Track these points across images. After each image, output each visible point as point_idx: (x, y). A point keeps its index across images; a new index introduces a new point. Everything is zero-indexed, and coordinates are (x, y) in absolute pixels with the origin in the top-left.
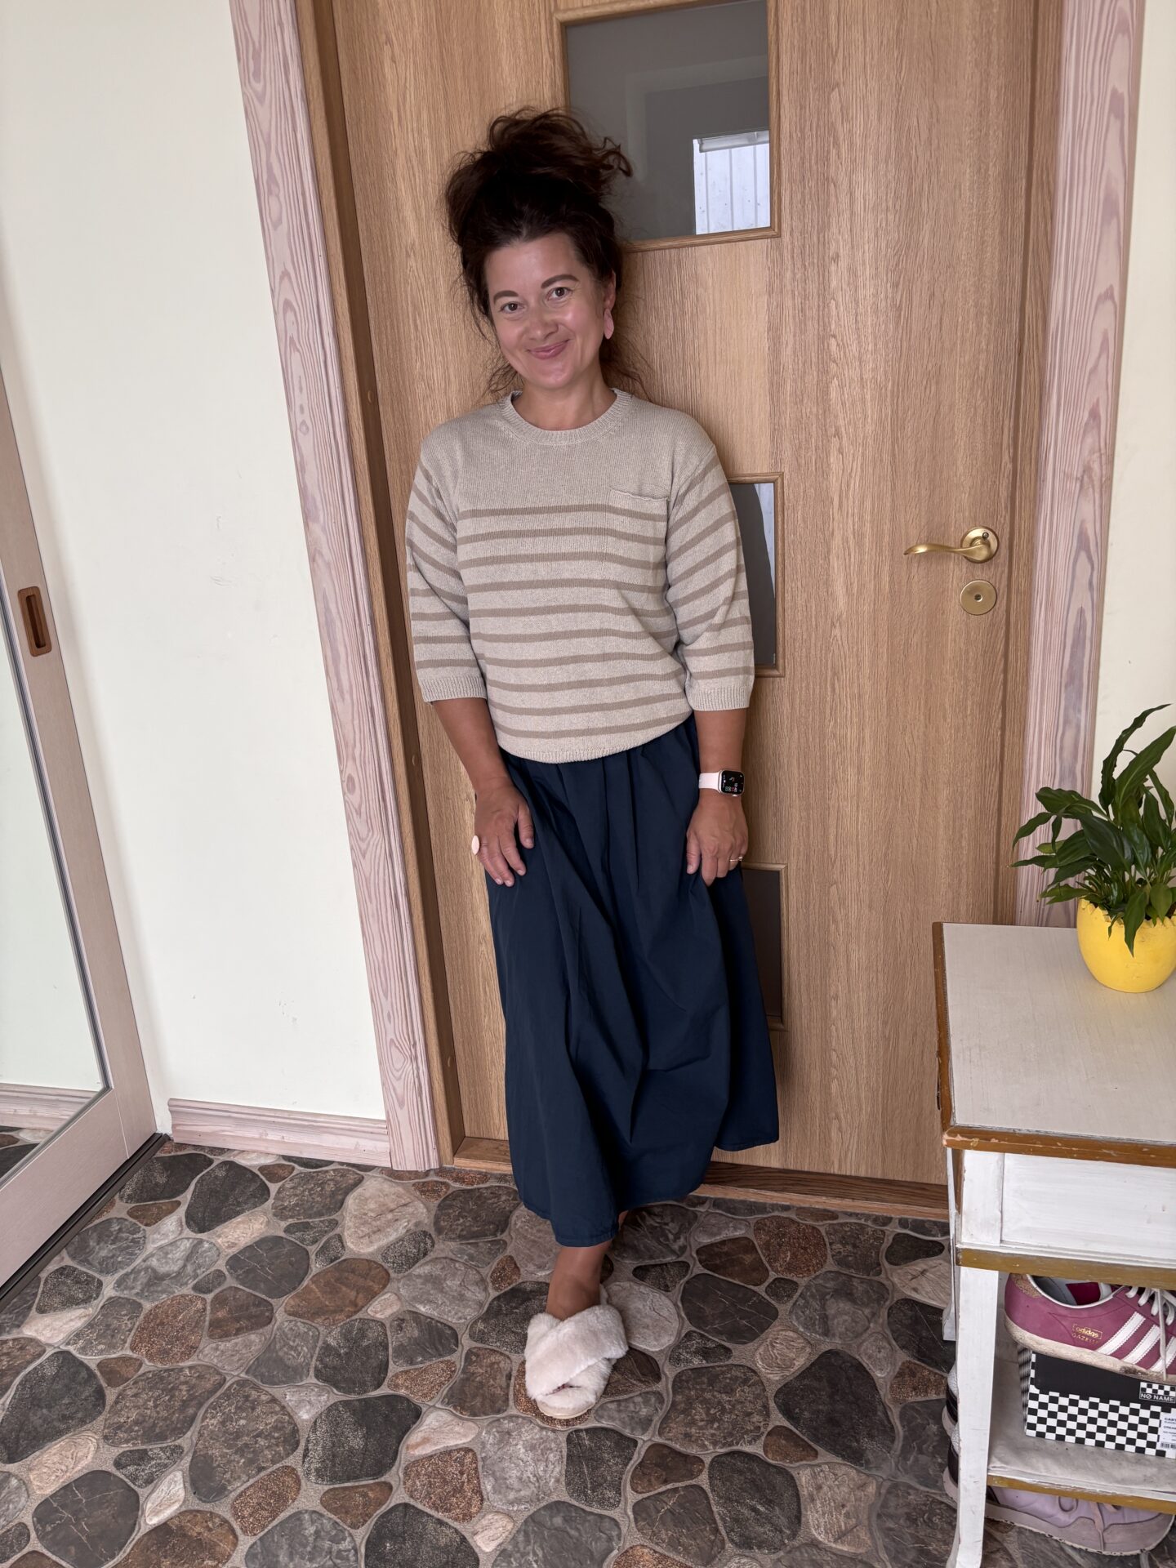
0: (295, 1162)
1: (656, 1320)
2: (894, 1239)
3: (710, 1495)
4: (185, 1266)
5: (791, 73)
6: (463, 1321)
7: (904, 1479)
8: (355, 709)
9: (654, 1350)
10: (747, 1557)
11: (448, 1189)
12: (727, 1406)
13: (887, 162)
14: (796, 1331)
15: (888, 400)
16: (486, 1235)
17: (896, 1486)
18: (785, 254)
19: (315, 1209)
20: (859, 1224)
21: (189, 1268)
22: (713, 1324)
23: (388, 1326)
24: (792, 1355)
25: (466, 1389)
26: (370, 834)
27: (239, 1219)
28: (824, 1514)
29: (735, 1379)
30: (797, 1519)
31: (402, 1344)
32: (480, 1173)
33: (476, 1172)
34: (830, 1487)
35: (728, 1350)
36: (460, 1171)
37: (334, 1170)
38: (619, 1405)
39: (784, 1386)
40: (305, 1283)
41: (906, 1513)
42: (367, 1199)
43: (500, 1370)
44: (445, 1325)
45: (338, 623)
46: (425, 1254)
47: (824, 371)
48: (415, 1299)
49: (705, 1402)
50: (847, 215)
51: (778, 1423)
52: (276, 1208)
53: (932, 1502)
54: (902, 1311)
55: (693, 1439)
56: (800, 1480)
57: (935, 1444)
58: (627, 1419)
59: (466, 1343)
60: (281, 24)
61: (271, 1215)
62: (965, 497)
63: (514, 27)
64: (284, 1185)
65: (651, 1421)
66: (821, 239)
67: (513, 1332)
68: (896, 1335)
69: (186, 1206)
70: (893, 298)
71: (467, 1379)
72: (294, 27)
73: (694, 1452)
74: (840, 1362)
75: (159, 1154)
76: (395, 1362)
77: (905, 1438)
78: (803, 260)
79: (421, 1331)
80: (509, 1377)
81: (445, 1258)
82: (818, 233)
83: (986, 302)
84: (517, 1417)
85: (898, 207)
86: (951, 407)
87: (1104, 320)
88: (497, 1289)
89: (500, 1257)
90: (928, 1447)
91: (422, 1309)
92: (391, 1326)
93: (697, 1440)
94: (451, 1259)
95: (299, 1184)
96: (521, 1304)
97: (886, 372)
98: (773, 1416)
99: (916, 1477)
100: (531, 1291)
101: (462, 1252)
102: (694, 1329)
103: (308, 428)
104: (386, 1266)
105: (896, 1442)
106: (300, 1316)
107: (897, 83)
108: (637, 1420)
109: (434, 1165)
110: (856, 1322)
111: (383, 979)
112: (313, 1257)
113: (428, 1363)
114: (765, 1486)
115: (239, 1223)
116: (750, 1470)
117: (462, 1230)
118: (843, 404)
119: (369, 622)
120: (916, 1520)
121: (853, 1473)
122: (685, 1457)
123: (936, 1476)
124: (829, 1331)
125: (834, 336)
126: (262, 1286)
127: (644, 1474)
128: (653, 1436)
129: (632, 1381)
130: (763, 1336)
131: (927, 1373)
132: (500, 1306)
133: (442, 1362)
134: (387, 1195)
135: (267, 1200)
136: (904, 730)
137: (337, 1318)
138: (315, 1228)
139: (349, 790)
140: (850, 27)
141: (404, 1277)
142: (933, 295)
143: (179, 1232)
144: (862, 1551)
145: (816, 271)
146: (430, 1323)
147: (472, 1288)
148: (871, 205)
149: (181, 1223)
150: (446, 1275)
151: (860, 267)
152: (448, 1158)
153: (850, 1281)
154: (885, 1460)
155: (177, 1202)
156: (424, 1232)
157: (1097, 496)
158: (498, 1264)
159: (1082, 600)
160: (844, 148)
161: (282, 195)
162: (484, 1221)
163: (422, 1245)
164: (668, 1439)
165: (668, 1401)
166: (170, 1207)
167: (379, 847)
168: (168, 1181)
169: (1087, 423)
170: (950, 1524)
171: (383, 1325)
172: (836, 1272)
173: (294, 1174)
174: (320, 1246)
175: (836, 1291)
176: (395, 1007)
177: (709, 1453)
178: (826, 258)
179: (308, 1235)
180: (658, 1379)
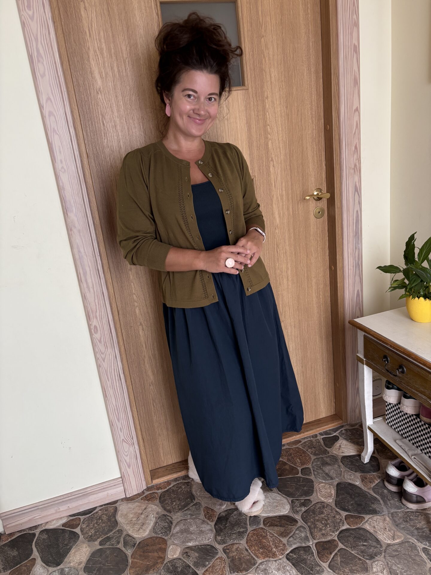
0: (78, 515)
1: (278, 502)
2: (323, 440)
3: (347, 549)
5: (248, 31)
6: (210, 540)
7: (393, 511)
8: (96, 295)
9: (286, 513)
10: (376, 561)
11: (157, 494)
12: (326, 518)
13: (281, 65)
14: (322, 483)
15: (287, 147)
16: (190, 504)
17: (392, 514)
18: (250, 96)
20: (309, 440)
22: (297, 494)
23: (182, 558)
24: (329, 491)
25: (236, 563)
26: (106, 350)
27: (73, 551)
28: (383, 534)
29: (320, 508)
30: (377, 541)
31: (195, 562)
32: (165, 482)
33: (163, 482)
34: (377, 525)
35: (309, 500)
36: (156, 485)
37: (100, 510)
38: (293, 538)
39: (336, 502)
40: (130, 561)
41: (403, 520)
42: (126, 515)
43: (241, 549)
44: (205, 545)
45: (85, 257)
46: (172, 523)
47: (267, 138)
49: (318, 520)
50: (269, 83)
51: (345, 515)
52: (87, 538)
53: (406, 513)
54: (345, 461)
55: (326, 534)
56: (367, 528)
57: (390, 495)
58: (300, 541)
59: (220, 547)
61: (87, 542)
62: (313, 179)
64: (81, 527)
65: (308, 536)
66: (262, 91)
67: (233, 533)
68: (350, 469)
69: (40, 558)
70: (286, 111)
71: (233, 560)
73: (330, 539)
74: (344, 485)
75: (2, 543)
76: (198, 570)
77: (382, 499)
78: (257, 98)
79: (198, 552)
80: (247, 550)
81: (181, 520)
82: (261, 89)
83: (314, 113)
84: (263, 562)
85: (285, 80)
86: (307, 148)
87: (356, 118)
88: (212, 521)
89: (202, 509)
90: (390, 497)
91: (190, 544)
92: (184, 558)
94: (184, 520)
95: (89, 523)
96: (227, 522)
97: (286, 137)
98: (341, 513)
99: (395, 508)
100: (226, 515)
101: (186, 515)
102: (292, 499)
103: (65, 170)
104: (160, 536)
105: (381, 501)
107: (282, 37)
108: (303, 539)
109: (145, 487)
110: (337, 471)
111: (117, 414)
112: (123, 549)
113: (212, 563)
114: (360, 536)
115: (75, 553)
116: (351, 534)
117: (178, 507)
118: (273, 149)
120: (407, 521)
121: (379, 517)
122: (329, 542)
123: (399, 504)
124: (332, 478)
125: (269, 125)
127: (323, 555)
128: (313, 541)
129: (289, 527)
130: (314, 489)
131: (369, 476)
132: (219, 527)
133: (217, 559)
134: (134, 509)
135: (79, 537)
136: (300, 262)
137: (158, 567)
138: (114, 537)
139: (95, 332)
140: (266, 16)
141: (171, 536)
142: (298, 111)
143: (47, 571)
144: (403, 539)
145: (261, 102)
146: (198, 548)
147: (203, 526)
148: (277, 79)
149: (44, 566)
150: (188, 527)
151: (275, 101)
152: (150, 482)
153: (323, 459)
154: (382, 508)
155: (32, 559)
156: (163, 515)
157: (359, 174)
158: (204, 512)
159: (357, 208)
160: (267, 59)
161: (45, 63)
162: (183, 499)
163: (167, 520)
164: (319, 539)
165: (307, 527)
166: (31, 563)
167: (111, 355)
168: (19, 552)
169: (354, 151)
170: (416, 516)
171: (180, 559)
172: (317, 458)
173: (82, 520)
174: (123, 543)
175: (322, 464)
176: (123, 424)
177: (334, 536)
178: (264, 97)
179: (113, 541)
180: (297, 522)
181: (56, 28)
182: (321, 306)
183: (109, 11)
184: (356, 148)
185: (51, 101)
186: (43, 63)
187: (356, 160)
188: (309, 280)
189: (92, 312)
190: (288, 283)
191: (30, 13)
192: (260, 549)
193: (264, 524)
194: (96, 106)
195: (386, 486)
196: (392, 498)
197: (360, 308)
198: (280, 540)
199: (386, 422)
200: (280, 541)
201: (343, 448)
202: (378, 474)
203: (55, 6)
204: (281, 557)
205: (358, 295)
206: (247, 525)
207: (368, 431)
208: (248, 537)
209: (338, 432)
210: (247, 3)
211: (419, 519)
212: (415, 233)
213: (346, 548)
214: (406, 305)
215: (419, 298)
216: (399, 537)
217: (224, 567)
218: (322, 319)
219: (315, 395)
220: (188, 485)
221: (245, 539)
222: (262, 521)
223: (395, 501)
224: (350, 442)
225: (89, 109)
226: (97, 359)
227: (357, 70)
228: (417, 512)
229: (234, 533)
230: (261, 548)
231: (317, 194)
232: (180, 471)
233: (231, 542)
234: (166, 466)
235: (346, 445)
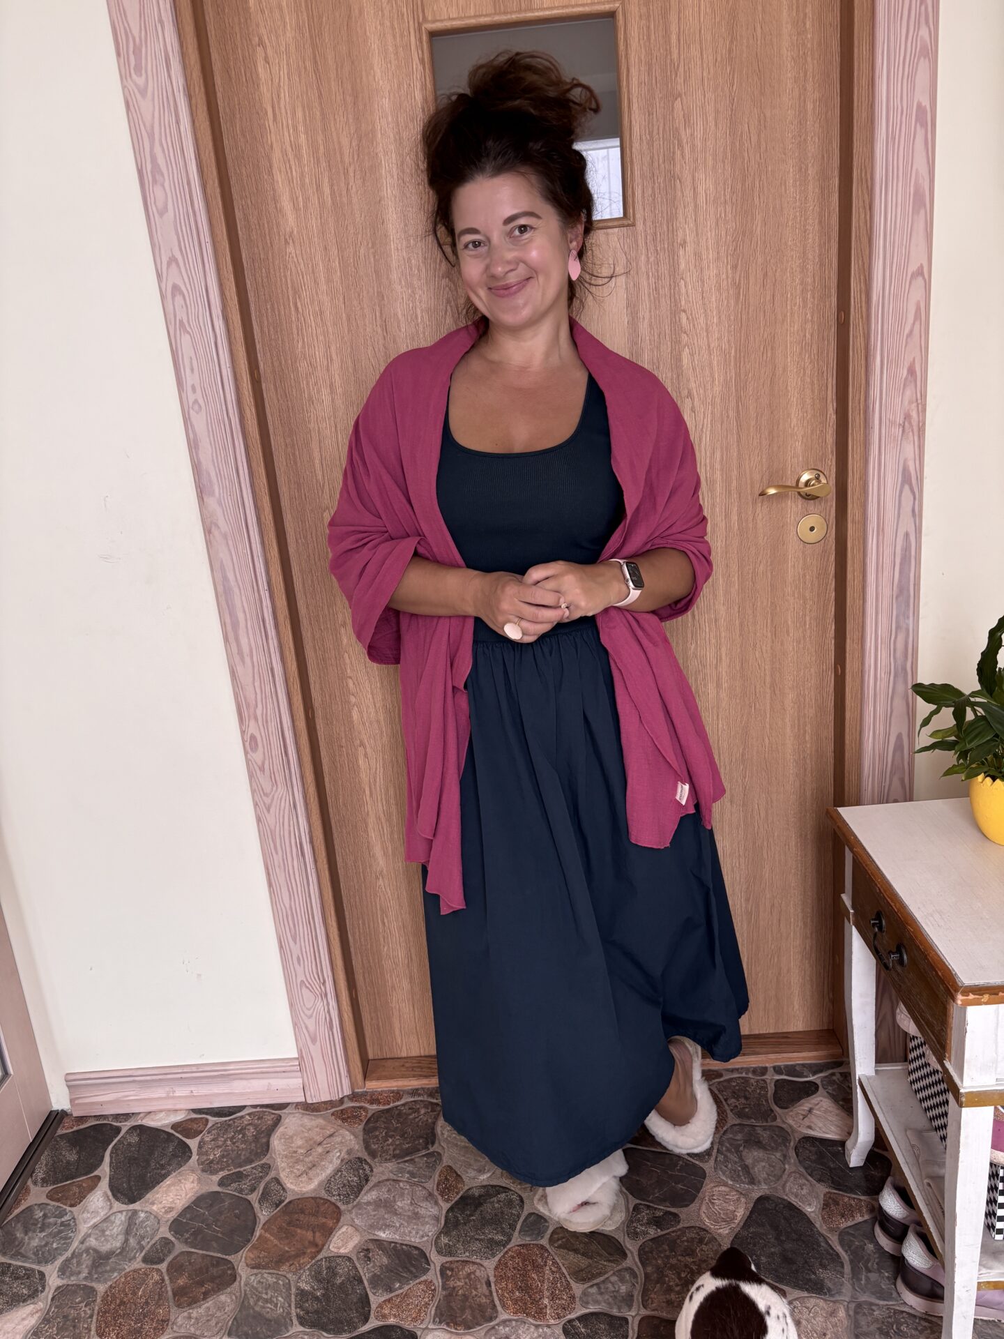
0: (207, 1114)
2: (775, 1085)
4: (126, 1241)
5: (640, 84)
6: (426, 1238)
7: (864, 1298)
8: (256, 670)
11: (367, 1112)
13: (724, 162)
14: (726, 1185)
15: (732, 364)
16: (419, 1150)
17: (859, 1306)
18: (640, 240)
19: (243, 1157)
20: (743, 1078)
21: (132, 1241)
22: (654, 1194)
23: (355, 1259)
24: (731, 1208)
25: (453, 1304)
26: (275, 788)
27: (168, 1181)
29: (691, 1240)
31: (375, 1274)
32: (392, 1091)
33: (389, 1091)
34: (807, 1320)
35: (675, 1215)
36: (373, 1093)
37: (249, 1114)
38: (599, 1288)
39: (735, 1237)
40: (257, 1233)
41: (878, 1329)
42: (291, 1137)
43: (478, 1279)
45: (236, 590)
46: (367, 1180)
47: (676, 342)
48: (372, 1226)
49: (672, 1267)
50: (691, 207)
52: (203, 1163)
53: (895, 1313)
54: (807, 1149)
55: (675, 1304)
57: (876, 1260)
58: (610, 1300)
59: (437, 1260)
60: (161, 21)
61: (199, 1172)
62: (798, 444)
63: (384, 34)
64: (202, 1139)
65: (632, 1296)
66: (671, 228)
67: (477, 1239)
68: (809, 1171)
69: (108, 1179)
70: (733, 277)
71: (450, 1295)
72: (174, 25)
74: (773, 1205)
75: (60, 1132)
76: (374, 1294)
77: (851, 1261)
78: (656, 246)
79: (389, 1257)
80: (488, 1284)
81: (388, 1180)
82: (668, 223)
83: (809, 280)
84: (510, 1320)
85: (734, 200)
86: (785, 369)
87: (916, 294)
88: (447, 1201)
89: (439, 1168)
90: (873, 1264)
91: (383, 1235)
92: (358, 1259)
94: (394, 1180)
95: (218, 1135)
96: (475, 1211)
97: (729, 341)
99: (873, 1293)
100: (480, 1196)
101: (401, 1171)
102: (638, 1201)
103: (200, 407)
104: (333, 1199)
105: (845, 1267)
106: (264, 1268)
107: (731, 94)
108: (620, 1298)
109: (347, 1092)
110: (773, 1167)
111: (292, 926)
112: (256, 1205)
113: (406, 1288)
115: (169, 1186)
117: (394, 1150)
118: (694, 369)
119: (266, 588)
120: (888, 1332)
121: (822, 1303)
123: (888, 1289)
124: (753, 1179)
125: (684, 311)
126: (214, 1244)
128: (639, 1310)
129: (603, 1262)
130: (700, 1195)
131: (846, 1199)
132: (456, 1217)
133: (420, 1283)
134: (310, 1129)
135: (190, 1157)
136: (755, 646)
137: (302, 1262)
138: (249, 1175)
139: (251, 749)
140: (689, 46)
141: (354, 1207)
142: (766, 275)
143: (108, 1207)
145: (667, 255)
146: (395, 1247)
147: (423, 1204)
148: (712, 199)
149: (108, 1197)
150: (394, 1197)
151: (704, 253)
152: (360, 1083)
153: (755, 1130)
154: (842, 1284)
155: (96, 1176)
156: (359, 1158)
157: (917, 439)
158: (440, 1176)
159: (907, 524)
160: (687, 150)
161: (167, 184)
162: (412, 1137)
163: (361, 1171)
164: (654, 1310)
165: (641, 1274)
166: (90, 1183)
167: (283, 801)
168: (80, 1157)
169: (906, 379)
170: (916, 1329)
171: (349, 1259)
172: (740, 1124)
173: (210, 1125)
174: (261, 1192)
175: (746, 1141)
176: (304, 950)
178: (675, 244)
179: (245, 1184)
180: (624, 1255)
181: (194, 108)
183: (316, 62)
184: (911, 371)
185: (178, 265)
187: (910, 402)
188: (777, 692)
189: (248, 706)
190: (718, 693)
191: (141, 81)
192: (518, 1290)
193: (551, 1240)
194: (282, 270)
195: (876, 1234)
196: (878, 1269)
197: (902, 781)
198: (568, 1284)
199: (908, 1079)
200: (568, 1287)
201: (818, 1117)
202: (873, 1202)
203: (192, 63)
204: (552, 1322)
205: (899, 746)
206: (514, 1231)
207: (859, 1090)
208: (503, 1256)
209: (822, 1075)
210: (641, 17)
217: (427, 1304)
220: (433, 1111)
221: (497, 1259)
222: (549, 1232)
223: (882, 1278)
227: (924, 170)
229: (480, 1240)
230: (520, 1289)
231: (807, 483)
232: (426, 1077)
233: (464, 1257)
234: (405, 1058)
235: (826, 1111)
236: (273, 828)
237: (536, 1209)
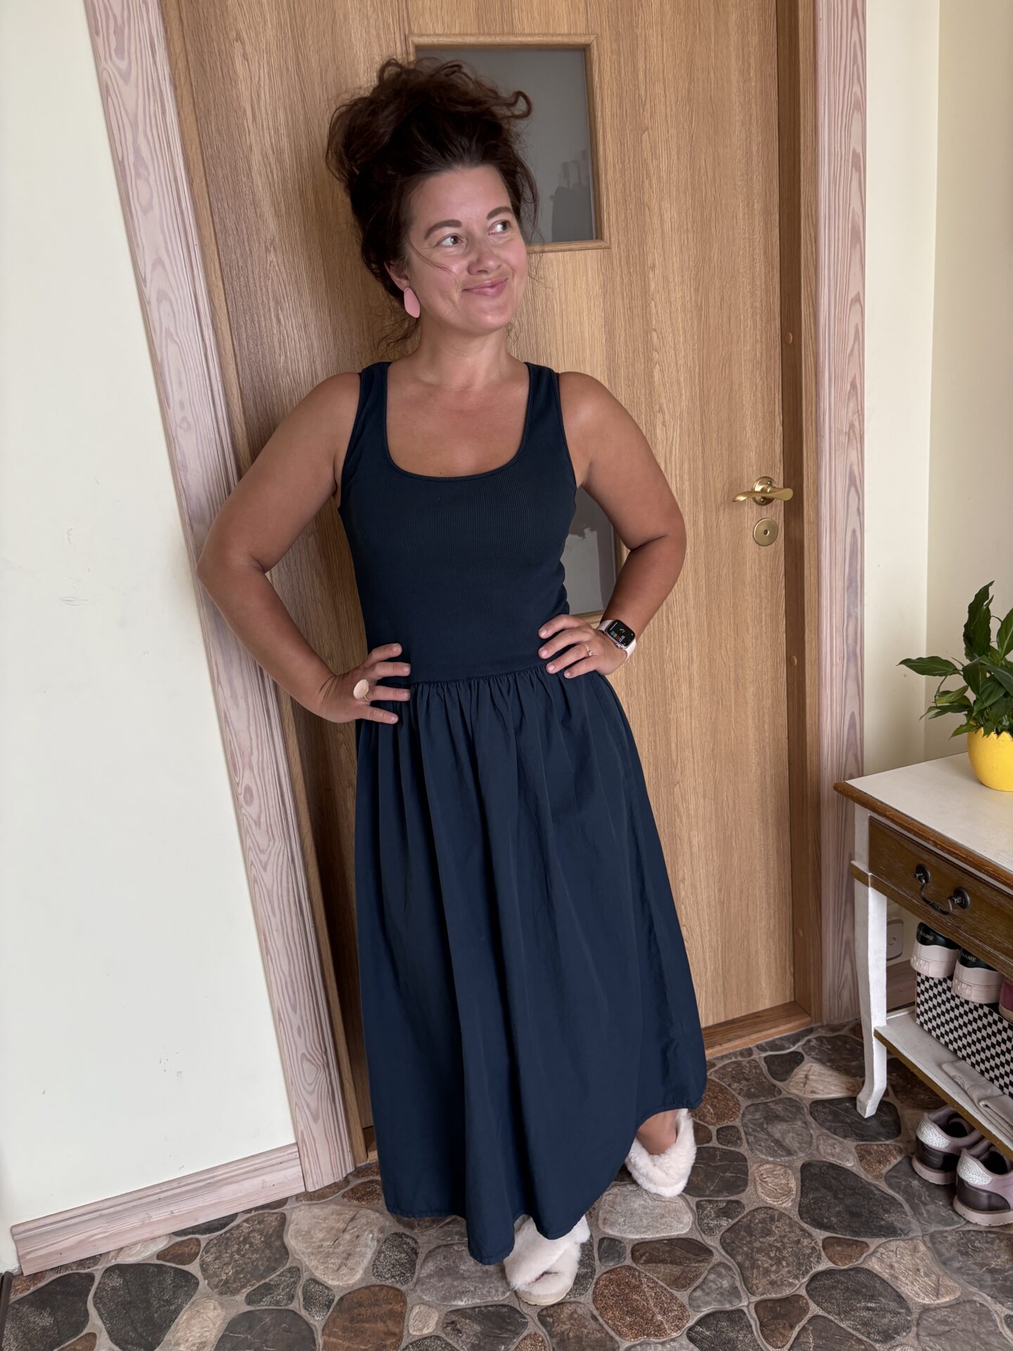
0: (193, 1233)
1: (666, 1207)
2: (766, 1062)
3: (830, 1317)
5: (612, 115)
7: (933, 1229)
8: (251, 713)
9: (685, 1232)
10: (897, 1346)
12: (779, 1245)
13: (685, 193)
14: (768, 1162)
15: (697, 381)
17: (932, 1236)
18: (615, 262)
20: (734, 1062)
22: (708, 1188)
23: (443, 1336)
24: (783, 1182)
26: (272, 843)
27: (183, 1316)
29: (763, 1221)
30: (900, 1298)
31: (473, 1344)
34: (897, 1262)
35: (738, 1202)
37: (246, 1221)
38: (703, 1290)
39: (800, 1207)
40: (320, 1341)
41: (958, 1251)
42: (308, 1232)
43: (582, 1317)
44: (496, 1306)
46: (416, 1254)
47: (649, 359)
48: (445, 1298)
49: (759, 1250)
50: (658, 234)
51: (822, 1237)
52: (216, 1286)
53: (964, 1234)
54: (821, 1112)
55: (779, 1283)
56: (874, 1269)
57: (927, 1193)
58: (719, 1297)
61: (217, 1296)
62: (753, 454)
64: (202, 1261)
65: (736, 1287)
66: (642, 252)
68: (833, 1130)
69: (106, 1333)
70: (696, 299)
71: (562, 1341)
73: (788, 1292)
74: (818, 1169)
75: (14, 1298)
77: (907, 1200)
78: (629, 268)
79: (479, 1323)
80: (594, 1318)
81: (439, 1247)
82: (639, 247)
83: (758, 304)
85: (695, 229)
86: (740, 385)
87: (855, 319)
90: (926, 1198)
91: (461, 1303)
92: (447, 1334)
93: (782, 1282)
94: (445, 1246)
95: (220, 1252)
97: (693, 358)
98: (814, 1234)
99: (938, 1223)
101: (449, 1234)
102: (698, 1199)
103: (189, 425)
104: (389, 1283)
105: (904, 1206)
107: (690, 132)
108: (726, 1293)
109: (350, 1169)
110: (801, 1135)
112: (303, 1313)
113: (513, 1347)
114: (859, 1287)
115: (188, 1320)
116: (838, 1282)
118: (664, 385)
120: (967, 1252)
121: (902, 1244)
122: (786, 1300)
123: (947, 1214)
124: (789, 1150)
125: (655, 331)
127: (772, 1331)
128: (749, 1299)
129: (694, 1265)
130: (750, 1177)
131: (875, 1148)
133: (524, 1339)
134: (325, 1219)
135: (198, 1284)
136: (720, 646)
138: (279, 1285)
139: (246, 802)
140: (654, 83)
141: (416, 1284)
142: (722, 299)
144: (958, 1294)
145: (639, 277)
146: (481, 1312)
148: (676, 227)
150: (454, 1262)
151: (671, 276)
152: (363, 1155)
153: (768, 1107)
154: (910, 1222)
155: (88, 1334)
156: (396, 1234)
157: (859, 445)
159: (853, 523)
160: (654, 181)
161: (152, 179)
163: (405, 1246)
164: (762, 1294)
165: (733, 1265)
166: (85, 1343)
167: (281, 854)
168: (55, 1319)
169: (849, 393)
170: (987, 1242)
171: (438, 1338)
172: (752, 1105)
173: (203, 1245)
174: (302, 1299)
175: (766, 1118)
177: (799, 1287)
178: (646, 267)
179: (278, 1295)
180: (710, 1253)
181: (179, 99)
182: (767, 749)
183: (298, 64)
184: (853, 386)
185: (164, 266)
186: (147, 180)
187: (854, 414)
188: (740, 687)
189: (242, 755)
190: (690, 694)
191: (123, 65)
192: (627, 1315)
193: (634, 1258)
194: (262, 280)
195: (917, 1170)
196: (932, 1200)
197: (856, 756)
198: (672, 1295)
199: (918, 1022)
200: (673, 1297)
201: (816, 1081)
202: (898, 1144)
203: (178, 51)
204: (675, 1335)
205: (852, 725)
206: (594, 1260)
207: (875, 1041)
208: (596, 1288)
209: (800, 1043)
210: (612, 52)
211: (996, 1248)
212: (991, 584)
213: (826, 1315)
214: (969, 748)
215: (998, 733)
216: (950, 1291)
218: (768, 779)
219: (749, 957)
221: (590, 1291)
222: (629, 1251)
223: (938, 1206)
224: (831, 1067)
225: (246, 286)
226: (248, 865)
227: (859, 210)
228: (989, 1232)
230: (629, 1313)
231: (763, 491)
235: (820, 1075)
236: (270, 888)
237: (604, 1233)
